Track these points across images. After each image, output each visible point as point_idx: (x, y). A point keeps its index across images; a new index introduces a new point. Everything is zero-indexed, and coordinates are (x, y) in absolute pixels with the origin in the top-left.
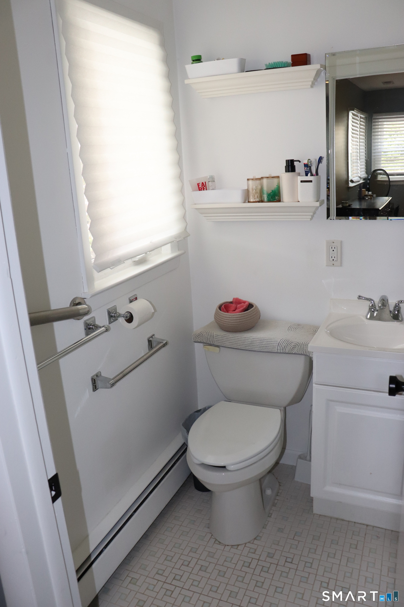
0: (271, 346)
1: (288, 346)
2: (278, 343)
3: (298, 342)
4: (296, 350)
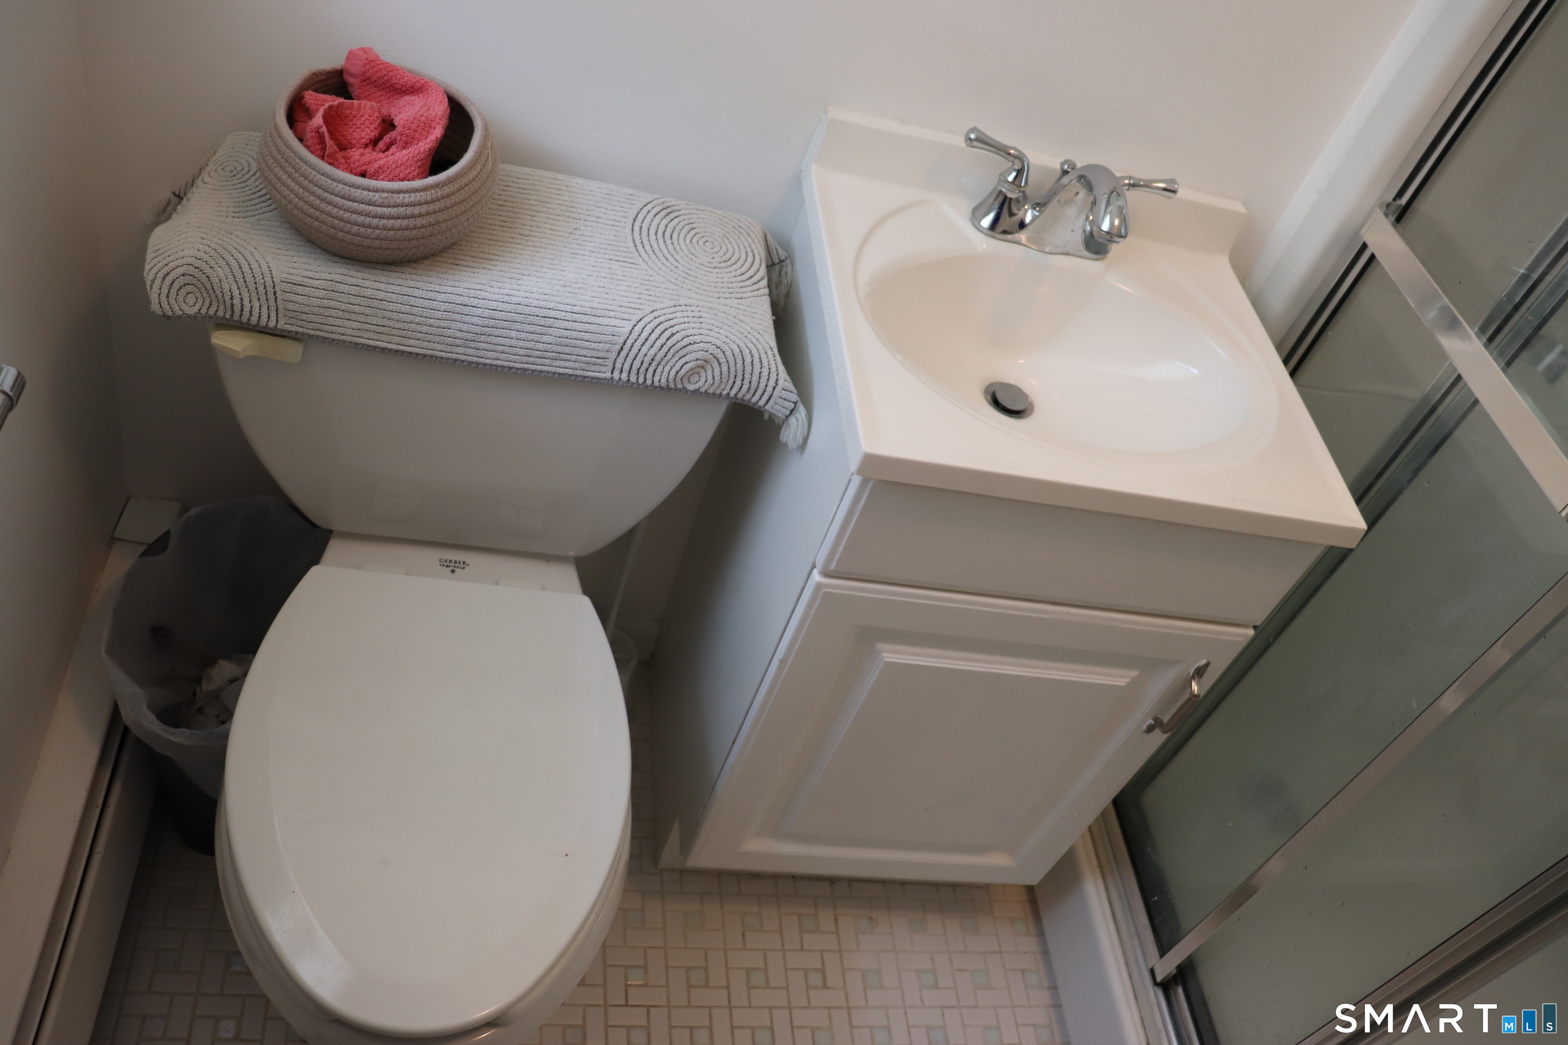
0: (585, 352)
1: (667, 358)
2: (622, 340)
3: (719, 343)
4: (703, 380)
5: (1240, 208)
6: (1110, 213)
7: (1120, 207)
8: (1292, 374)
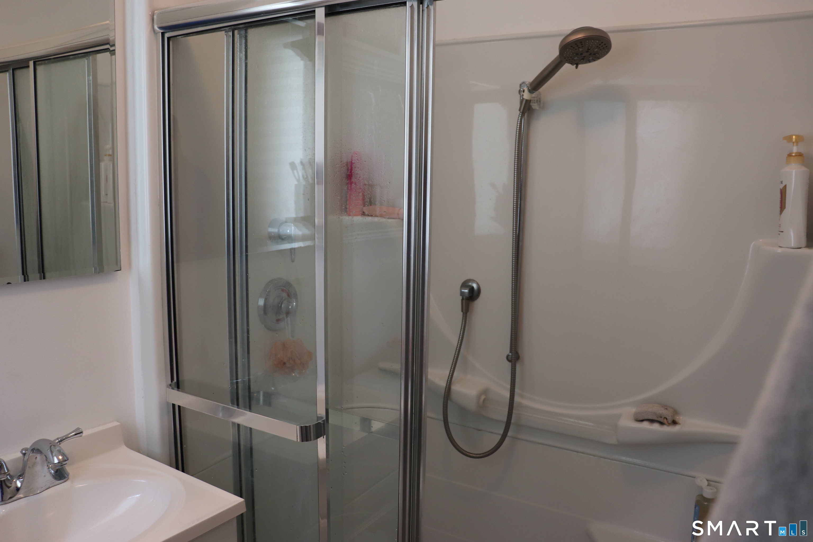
5: (116, 424)
6: (55, 455)
7: (58, 450)
8: (183, 471)
